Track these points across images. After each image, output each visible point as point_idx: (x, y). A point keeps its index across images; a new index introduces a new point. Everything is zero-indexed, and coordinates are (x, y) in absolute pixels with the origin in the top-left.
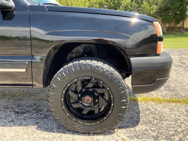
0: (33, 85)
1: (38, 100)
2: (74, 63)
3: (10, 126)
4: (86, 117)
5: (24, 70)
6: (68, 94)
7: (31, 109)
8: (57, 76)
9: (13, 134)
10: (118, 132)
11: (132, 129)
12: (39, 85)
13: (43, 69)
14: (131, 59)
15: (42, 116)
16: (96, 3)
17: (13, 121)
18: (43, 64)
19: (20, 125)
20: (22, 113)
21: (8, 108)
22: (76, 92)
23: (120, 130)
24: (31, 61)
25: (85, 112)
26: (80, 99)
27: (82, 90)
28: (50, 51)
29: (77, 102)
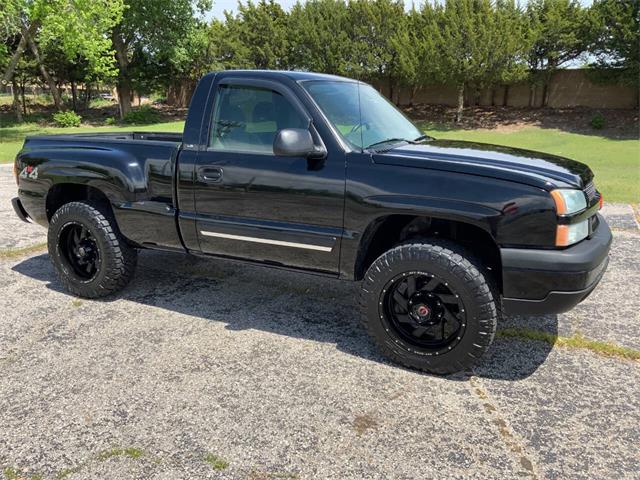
0: (338, 274)
1: (343, 307)
2: (405, 246)
3: (297, 337)
4: (419, 341)
5: (329, 249)
6: (392, 297)
7: (330, 319)
8: (376, 266)
9: (301, 348)
10: (475, 380)
11: (507, 383)
12: (348, 275)
13: (356, 251)
14: (502, 250)
15: (348, 332)
16: (566, 31)
17: (300, 331)
18: (358, 243)
19: (312, 338)
20: (315, 322)
21: (292, 311)
22: (405, 296)
23: (480, 380)
24: (340, 235)
25: (418, 333)
26: (410, 308)
27: (415, 293)
28: (371, 224)
29: (406, 313)
